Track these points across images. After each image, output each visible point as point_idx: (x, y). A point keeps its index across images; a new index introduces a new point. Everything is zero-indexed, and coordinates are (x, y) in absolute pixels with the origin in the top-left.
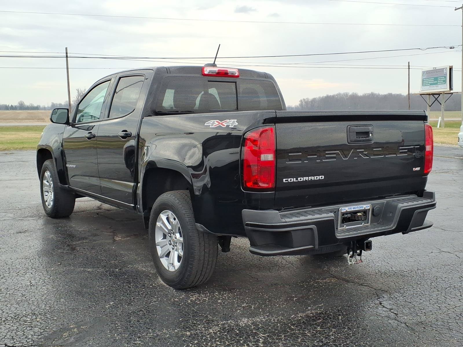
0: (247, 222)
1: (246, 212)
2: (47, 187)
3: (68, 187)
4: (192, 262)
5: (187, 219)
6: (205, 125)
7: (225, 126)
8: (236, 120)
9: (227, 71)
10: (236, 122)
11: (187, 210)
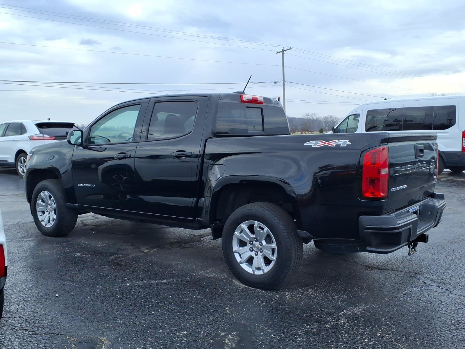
0: (366, 226)
1: (363, 218)
2: (41, 207)
3: (78, 205)
4: (289, 265)
5: (283, 227)
6: (305, 145)
7: (334, 145)
8: (348, 140)
9: (257, 98)
10: (348, 142)
11: (280, 220)
